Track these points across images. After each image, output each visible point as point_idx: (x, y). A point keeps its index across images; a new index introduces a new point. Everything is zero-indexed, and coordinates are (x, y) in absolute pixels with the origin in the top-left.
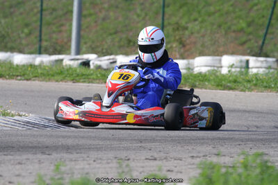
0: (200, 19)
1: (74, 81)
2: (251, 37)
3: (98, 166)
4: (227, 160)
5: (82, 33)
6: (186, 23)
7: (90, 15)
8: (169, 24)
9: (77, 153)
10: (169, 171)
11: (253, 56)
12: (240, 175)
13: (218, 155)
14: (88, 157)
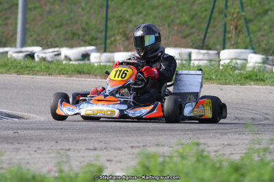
0: (144, 13)
1: (18, 73)
2: (194, 30)
3: (39, 156)
4: (166, 150)
5: (27, 26)
6: (130, 16)
7: (36, 8)
8: (114, 17)
9: (19, 143)
10: (108, 160)
11: (195, 48)
12: (176, 164)
13: (157, 145)
14: (29, 147)
